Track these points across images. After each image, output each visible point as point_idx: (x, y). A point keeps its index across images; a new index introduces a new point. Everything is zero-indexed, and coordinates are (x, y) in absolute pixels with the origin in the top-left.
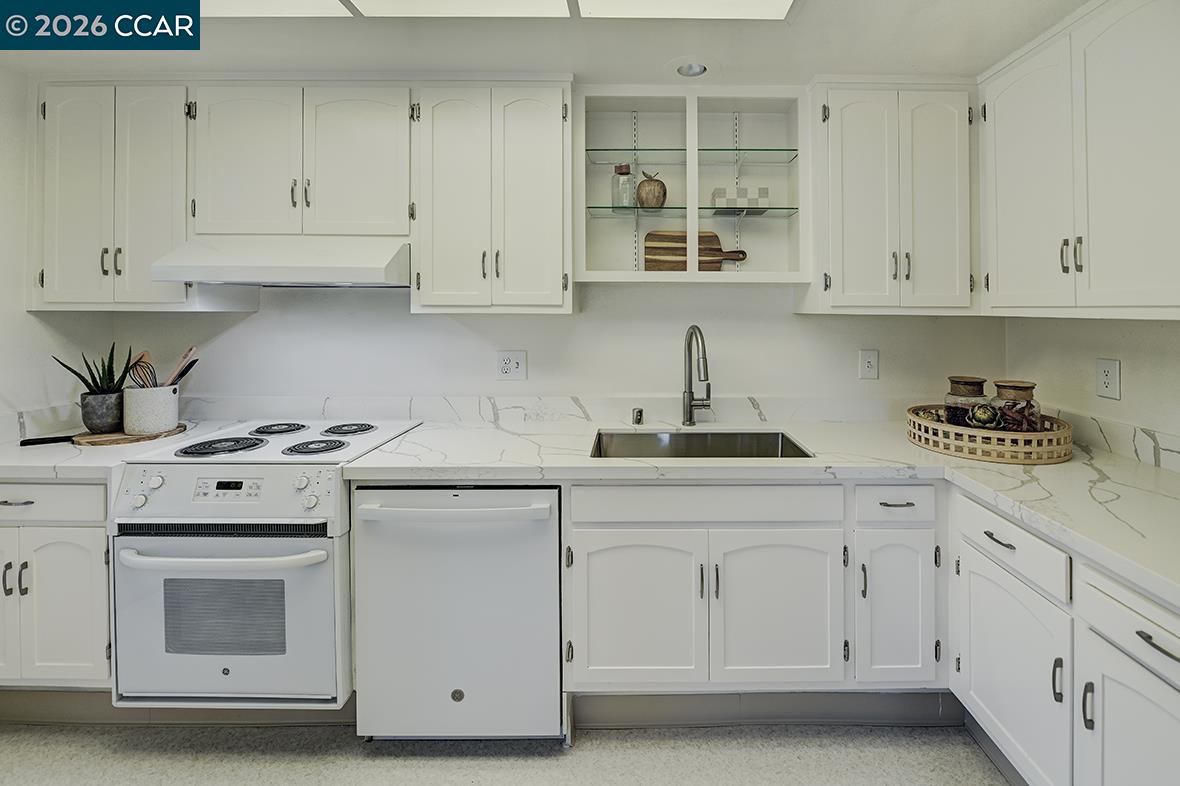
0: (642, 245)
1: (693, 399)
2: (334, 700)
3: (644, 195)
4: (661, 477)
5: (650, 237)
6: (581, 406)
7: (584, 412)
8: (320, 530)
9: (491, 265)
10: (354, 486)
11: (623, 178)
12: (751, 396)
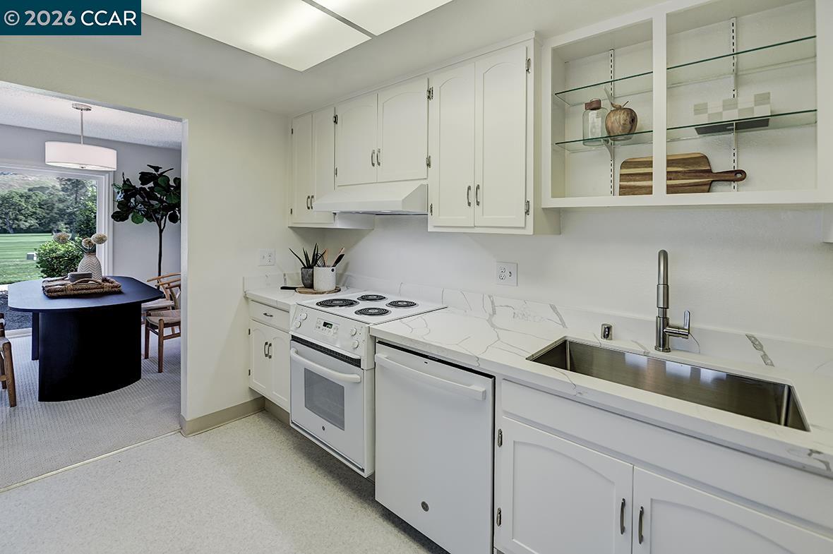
0: (618, 171)
1: (668, 324)
2: (363, 470)
3: (609, 125)
4: (578, 395)
5: (626, 164)
6: (557, 314)
7: (561, 319)
8: (357, 363)
9: (474, 195)
10: (377, 341)
11: (593, 114)
12: (750, 333)
